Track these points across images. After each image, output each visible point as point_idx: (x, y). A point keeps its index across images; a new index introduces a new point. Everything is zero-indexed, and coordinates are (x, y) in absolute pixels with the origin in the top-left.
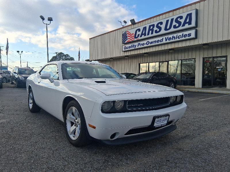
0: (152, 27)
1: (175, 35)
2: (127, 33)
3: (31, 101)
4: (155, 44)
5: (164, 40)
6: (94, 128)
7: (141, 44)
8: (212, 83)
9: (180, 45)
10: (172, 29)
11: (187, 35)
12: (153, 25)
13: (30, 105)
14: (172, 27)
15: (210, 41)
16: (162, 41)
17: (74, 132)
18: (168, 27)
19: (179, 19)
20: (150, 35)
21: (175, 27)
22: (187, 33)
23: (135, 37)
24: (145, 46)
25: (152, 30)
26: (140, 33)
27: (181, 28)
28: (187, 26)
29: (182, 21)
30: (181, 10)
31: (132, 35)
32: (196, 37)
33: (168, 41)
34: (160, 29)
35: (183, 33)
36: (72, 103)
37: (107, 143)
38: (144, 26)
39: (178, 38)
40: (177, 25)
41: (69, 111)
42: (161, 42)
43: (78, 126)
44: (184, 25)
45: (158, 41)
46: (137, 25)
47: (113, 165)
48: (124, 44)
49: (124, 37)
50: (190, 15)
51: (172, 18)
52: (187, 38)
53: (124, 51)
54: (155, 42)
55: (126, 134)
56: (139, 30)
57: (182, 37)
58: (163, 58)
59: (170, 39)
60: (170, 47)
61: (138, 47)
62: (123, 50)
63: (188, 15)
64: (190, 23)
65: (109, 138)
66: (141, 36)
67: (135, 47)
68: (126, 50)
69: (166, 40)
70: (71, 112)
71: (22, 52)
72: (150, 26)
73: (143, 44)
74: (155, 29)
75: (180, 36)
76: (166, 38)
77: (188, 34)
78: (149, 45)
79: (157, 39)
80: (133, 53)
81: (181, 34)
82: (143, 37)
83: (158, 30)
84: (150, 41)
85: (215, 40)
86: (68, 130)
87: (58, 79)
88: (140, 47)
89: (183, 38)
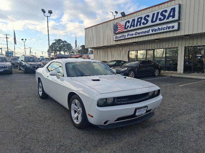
0: (140, 20)
1: (160, 27)
2: (118, 24)
3: (40, 89)
4: (143, 34)
5: (151, 31)
6: (92, 117)
7: (130, 34)
8: (192, 68)
9: (165, 36)
10: (158, 22)
11: (170, 27)
12: (141, 18)
13: (40, 92)
14: (158, 19)
15: (191, 33)
16: (149, 32)
17: (77, 118)
18: (154, 20)
19: (164, 13)
20: (138, 27)
21: (160, 20)
22: (171, 25)
23: (125, 28)
24: (134, 36)
25: (140, 22)
26: (129, 24)
27: (165, 21)
28: (171, 19)
29: (167, 14)
30: (166, 4)
31: (122, 26)
32: (179, 29)
33: (154, 32)
34: (147, 21)
35: (167, 25)
36: (75, 97)
37: (101, 127)
38: (133, 18)
39: (163, 30)
40: (162, 18)
41: (73, 102)
42: (147, 33)
43: (80, 114)
44: (168, 18)
45: (145, 32)
46: (127, 17)
47: (106, 144)
48: (116, 34)
49: (115, 28)
50: (173, 9)
51: (158, 11)
52: (171, 29)
53: (116, 41)
54: (142, 33)
55: (115, 121)
56: (129, 22)
57: (166, 29)
58: (149, 47)
59: (155, 30)
60: (156, 37)
61: (127, 37)
62: (115, 39)
63: (172, 9)
64: (173, 16)
65: (103, 124)
66: (130, 27)
67: (125, 37)
68: (117, 39)
69: (152, 31)
70: (75, 103)
71: (26, 39)
72: (138, 19)
73: (132, 35)
74: (143, 21)
75: (165, 28)
76: (152, 29)
77: (172, 27)
78: (137, 35)
79: (144, 30)
80: (123, 42)
81: (165, 26)
82: (132, 28)
83: (145, 22)
84: (138, 31)
85: (195, 32)
86: (73, 116)
87: (63, 76)
88: (129, 37)
89: (168, 30)
